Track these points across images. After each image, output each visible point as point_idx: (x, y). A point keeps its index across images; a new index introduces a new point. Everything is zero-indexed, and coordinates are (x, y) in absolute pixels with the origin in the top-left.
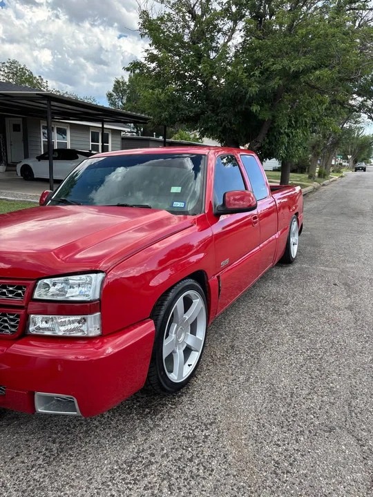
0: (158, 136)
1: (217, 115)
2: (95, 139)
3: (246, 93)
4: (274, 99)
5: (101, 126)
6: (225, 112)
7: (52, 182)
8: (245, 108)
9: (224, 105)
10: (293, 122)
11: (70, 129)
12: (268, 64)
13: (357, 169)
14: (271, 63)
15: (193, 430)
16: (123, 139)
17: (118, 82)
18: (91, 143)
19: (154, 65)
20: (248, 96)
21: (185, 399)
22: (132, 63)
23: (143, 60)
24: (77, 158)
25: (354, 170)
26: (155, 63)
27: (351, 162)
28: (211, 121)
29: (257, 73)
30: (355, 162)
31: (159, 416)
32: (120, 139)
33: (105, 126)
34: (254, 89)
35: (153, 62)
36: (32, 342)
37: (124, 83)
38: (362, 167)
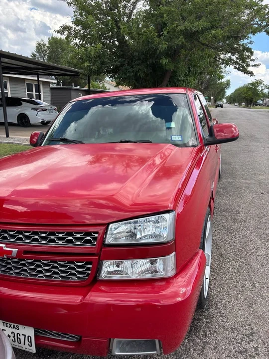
0: (76, 85)
1: (132, 67)
2: (30, 89)
3: (156, 50)
4: (174, 54)
5: (36, 79)
6: (138, 65)
7: (7, 125)
8: (156, 62)
9: (139, 59)
10: (187, 72)
11: (9, 81)
12: (173, 26)
13: (217, 106)
14: (175, 25)
15: (240, 343)
16: (52, 89)
17: (39, 44)
18: (27, 93)
19: (80, 27)
20: (158, 51)
21: (213, 311)
22: (62, 27)
23: (71, 24)
24: (21, 104)
25: (215, 107)
26: (80, 26)
27: (213, 101)
28: (129, 72)
29: (165, 33)
30: (215, 101)
31: (201, 333)
32: (49, 89)
33: (40, 79)
34: (163, 46)
35: (78, 26)
36: (103, 288)
37: (44, 45)
38: (220, 105)
